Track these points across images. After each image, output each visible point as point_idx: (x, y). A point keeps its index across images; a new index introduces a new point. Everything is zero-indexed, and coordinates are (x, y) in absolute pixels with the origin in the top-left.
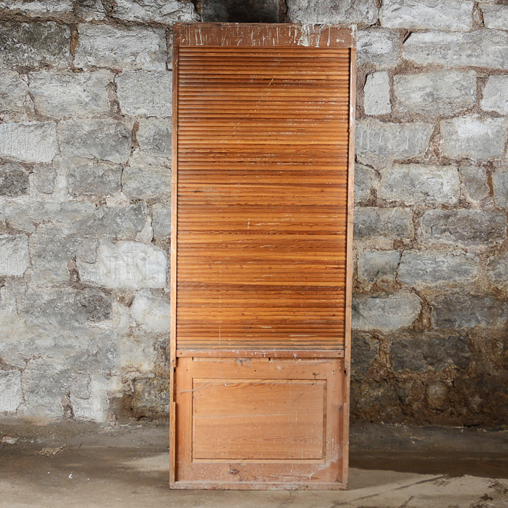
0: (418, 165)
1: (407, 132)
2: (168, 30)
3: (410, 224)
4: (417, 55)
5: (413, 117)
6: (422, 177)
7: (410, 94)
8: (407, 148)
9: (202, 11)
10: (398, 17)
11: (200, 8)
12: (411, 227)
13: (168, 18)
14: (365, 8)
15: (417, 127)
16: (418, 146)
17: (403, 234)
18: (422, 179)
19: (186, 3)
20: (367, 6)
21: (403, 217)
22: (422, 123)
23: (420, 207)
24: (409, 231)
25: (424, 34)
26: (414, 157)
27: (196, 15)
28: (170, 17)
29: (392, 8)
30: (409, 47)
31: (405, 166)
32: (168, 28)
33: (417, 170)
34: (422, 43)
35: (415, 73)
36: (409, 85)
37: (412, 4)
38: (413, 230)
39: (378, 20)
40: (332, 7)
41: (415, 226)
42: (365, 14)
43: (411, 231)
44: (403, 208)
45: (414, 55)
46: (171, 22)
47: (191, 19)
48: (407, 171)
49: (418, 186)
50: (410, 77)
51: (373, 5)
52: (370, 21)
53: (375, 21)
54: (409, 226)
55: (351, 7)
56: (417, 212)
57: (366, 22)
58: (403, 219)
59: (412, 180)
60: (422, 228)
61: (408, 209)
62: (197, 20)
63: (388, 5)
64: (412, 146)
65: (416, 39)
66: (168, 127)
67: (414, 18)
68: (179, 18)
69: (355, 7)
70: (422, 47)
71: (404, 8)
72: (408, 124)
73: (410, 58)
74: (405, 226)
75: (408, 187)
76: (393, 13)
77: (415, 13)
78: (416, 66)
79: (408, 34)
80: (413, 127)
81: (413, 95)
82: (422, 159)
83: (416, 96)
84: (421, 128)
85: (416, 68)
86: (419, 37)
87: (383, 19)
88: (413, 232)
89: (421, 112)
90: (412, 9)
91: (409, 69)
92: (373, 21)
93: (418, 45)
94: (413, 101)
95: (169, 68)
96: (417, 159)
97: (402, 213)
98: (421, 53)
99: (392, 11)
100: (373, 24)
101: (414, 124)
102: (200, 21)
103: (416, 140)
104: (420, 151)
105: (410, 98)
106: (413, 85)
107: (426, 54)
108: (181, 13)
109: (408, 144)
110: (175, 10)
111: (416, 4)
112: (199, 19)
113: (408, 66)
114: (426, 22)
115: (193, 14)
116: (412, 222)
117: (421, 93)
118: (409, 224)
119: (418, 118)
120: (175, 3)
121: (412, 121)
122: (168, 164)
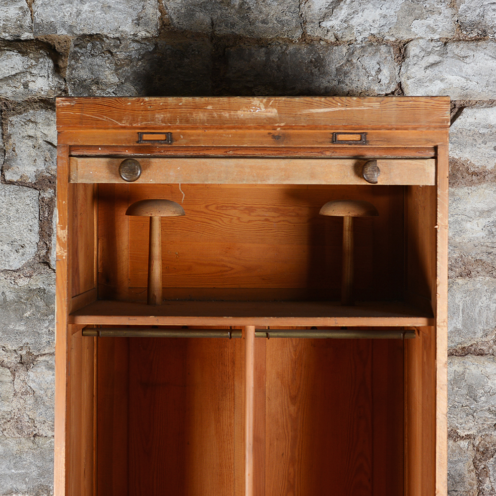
0: (483, 359)
1: (460, 296)
2: (4, 108)
3: (469, 471)
4: (474, 149)
5: (470, 268)
6: (489, 381)
7: (464, 223)
8: (459, 326)
9: (67, 72)
10: (438, 79)
11: (65, 68)
12: (470, 477)
13: (5, 87)
14: (374, 62)
15: (478, 286)
16: (480, 323)
17: (456, 491)
18: (490, 384)
19: (38, 58)
20: (377, 58)
21: (456, 459)
22: (487, 278)
23: (488, 439)
24: (467, 484)
25: (486, 109)
26: (473, 342)
27: (57, 79)
28: (8, 85)
29: (424, 63)
30: (460, 135)
31: (457, 360)
32: (6, 105)
33: (481, 368)
34: (485, 127)
35: (472, 183)
36: (461, 207)
37: (463, 54)
38: (475, 482)
39: (400, 84)
40: (311, 62)
41: (478, 475)
42: (374, 73)
43: (470, 484)
44: (455, 441)
45: (468, 150)
46: (9, 94)
47: (48, 88)
48: (461, 369)
49: (483, 399)
50: (462, 191)
51: (389, 58)
52: (384, 87)
53: (393, 87)
54: (467, 476)
55: (348, 61)
56: (482, 450)
57: (376, 88)
58: (456, 462)
59: (470, 387)
60: (492, 480)
61: (464, 444)
62: (60, 89)
63: (418, 56)
64: (469, 322)
65: (471, 120)
66: (5, 290)
67: (467, 79)
68: (26, 86)
69: (355, 61)
70: (484, 134)
71: (448, 62)
72: (460, 281)
73: (461, 154)
74: (460, 475)
75: (463, 401)
76: (428, 71)
77: (470, 71)
78: (473, 170)
79: (457, 109)
80: (470, 286)
81: (468, 225)
82: (490, 348)
83: (475, 227)
84: (486, 288)
85: (474, 174)
86: (477, 115)
87: (409, 82)
88: (475, 487)
89: (484, 258)
90: (463, 64)
91: (459, 175)
92: (389, 87)
93: (476, 130)
94: (468, 235)
95: (8, 178)
96: (479, 347)
97: (453, 451)
98: (483, 145)
99: (426, 68)
100: (389, 92)
101: (472, 280)
102: (65, 91)
103: (477, 310)
104: (484, 330)
105: (462, 231)
106: (468, 207)
107: (492, 148)
108: (29, 76)
109: (461, 318)
110: (18, 71)
111: (471, 53)
112: (63, 87)
113: (458, 170)
114: (490, 88)
115: (50, 79)
116: (472, 467)
117: (483, 221)
118: (466, 473)
119: (480, 269)
120: (18, 57)
121: (469, 274)
122: (6, 360)
